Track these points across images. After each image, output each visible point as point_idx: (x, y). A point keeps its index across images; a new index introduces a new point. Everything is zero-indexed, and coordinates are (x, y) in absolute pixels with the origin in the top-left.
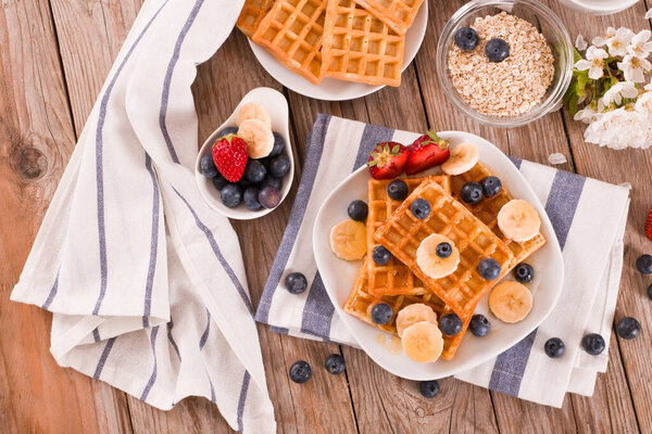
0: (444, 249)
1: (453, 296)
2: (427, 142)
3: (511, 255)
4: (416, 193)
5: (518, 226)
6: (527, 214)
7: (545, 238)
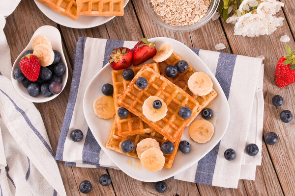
0: (157, 104)
1: (166, 130)
2: (142, 45)
3: (197, 104)
4: (139, 75)
5: (200, 87)
6: (204, 79)
7: (217, 92)
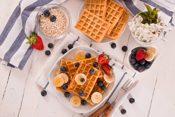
0: (83, 80)
2: (110, 68)
3: (87, 98)
4: (96, 69)
5: (95, 98)
6: (99, 99)
7: (94, 106)
